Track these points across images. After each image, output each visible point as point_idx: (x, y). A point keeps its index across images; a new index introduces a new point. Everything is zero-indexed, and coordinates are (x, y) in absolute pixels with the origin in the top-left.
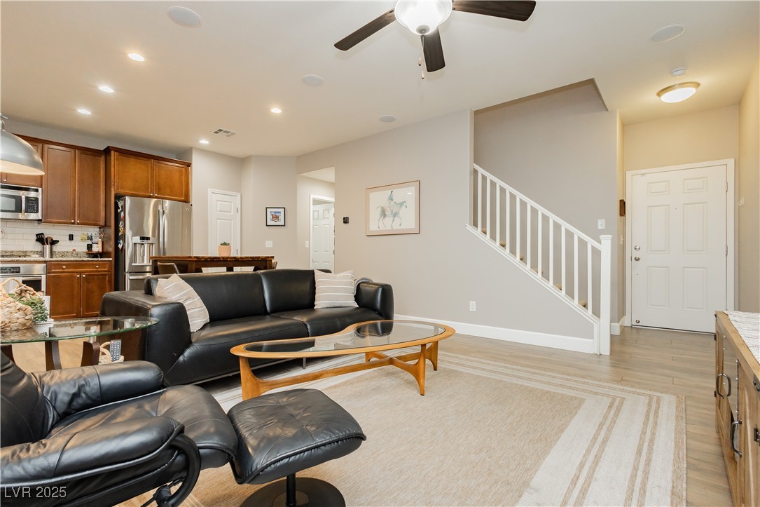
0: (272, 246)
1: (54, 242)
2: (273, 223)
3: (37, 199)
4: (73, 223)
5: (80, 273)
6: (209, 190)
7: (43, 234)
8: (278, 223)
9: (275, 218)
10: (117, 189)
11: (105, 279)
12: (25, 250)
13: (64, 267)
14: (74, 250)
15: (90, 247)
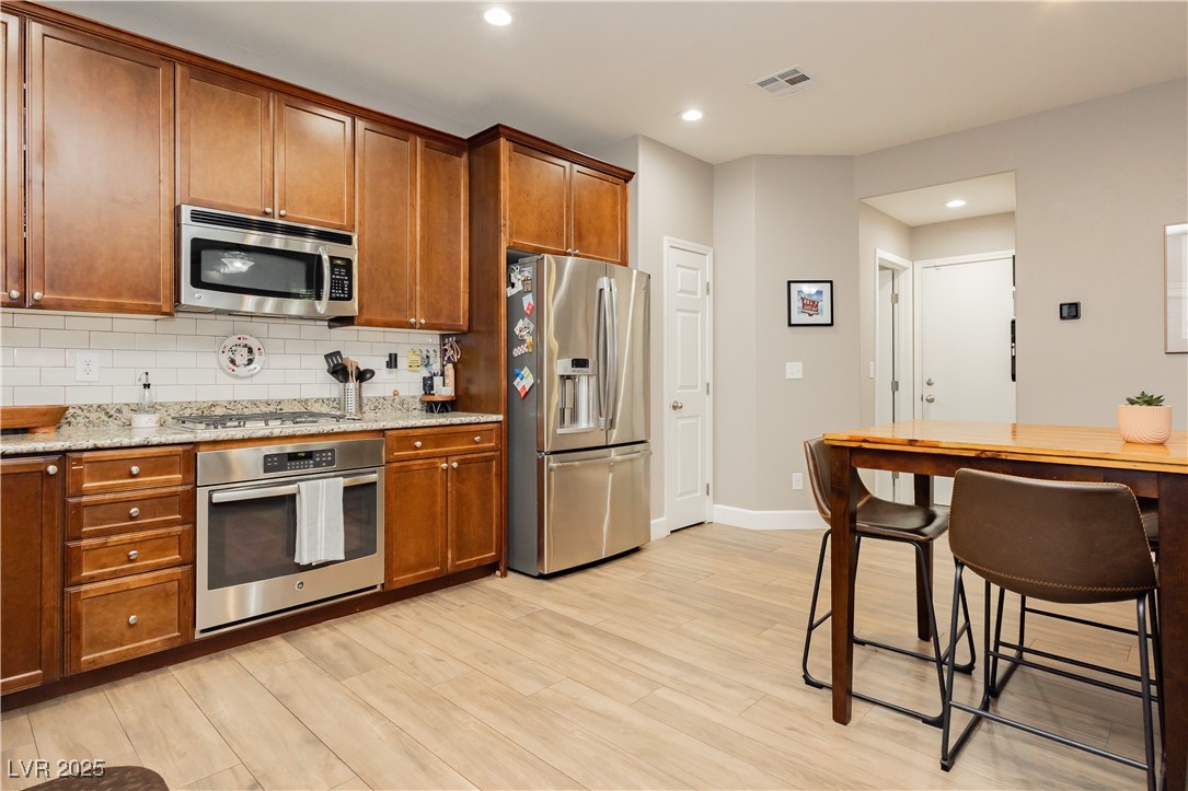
0: (800, 376)
1: (363, 376)
2: (805, 319)
3: (349, 262)
4: (412, 326)
5: (446, 457)
6: (666, 238)
7: (338, 353)
8: (815, 319)
9: (811, 305)
10: (511, 236)
11: (489, 470)
12: (304, 397)
13: (418, 444)
14: (396, 394)
15: (428, 385)
